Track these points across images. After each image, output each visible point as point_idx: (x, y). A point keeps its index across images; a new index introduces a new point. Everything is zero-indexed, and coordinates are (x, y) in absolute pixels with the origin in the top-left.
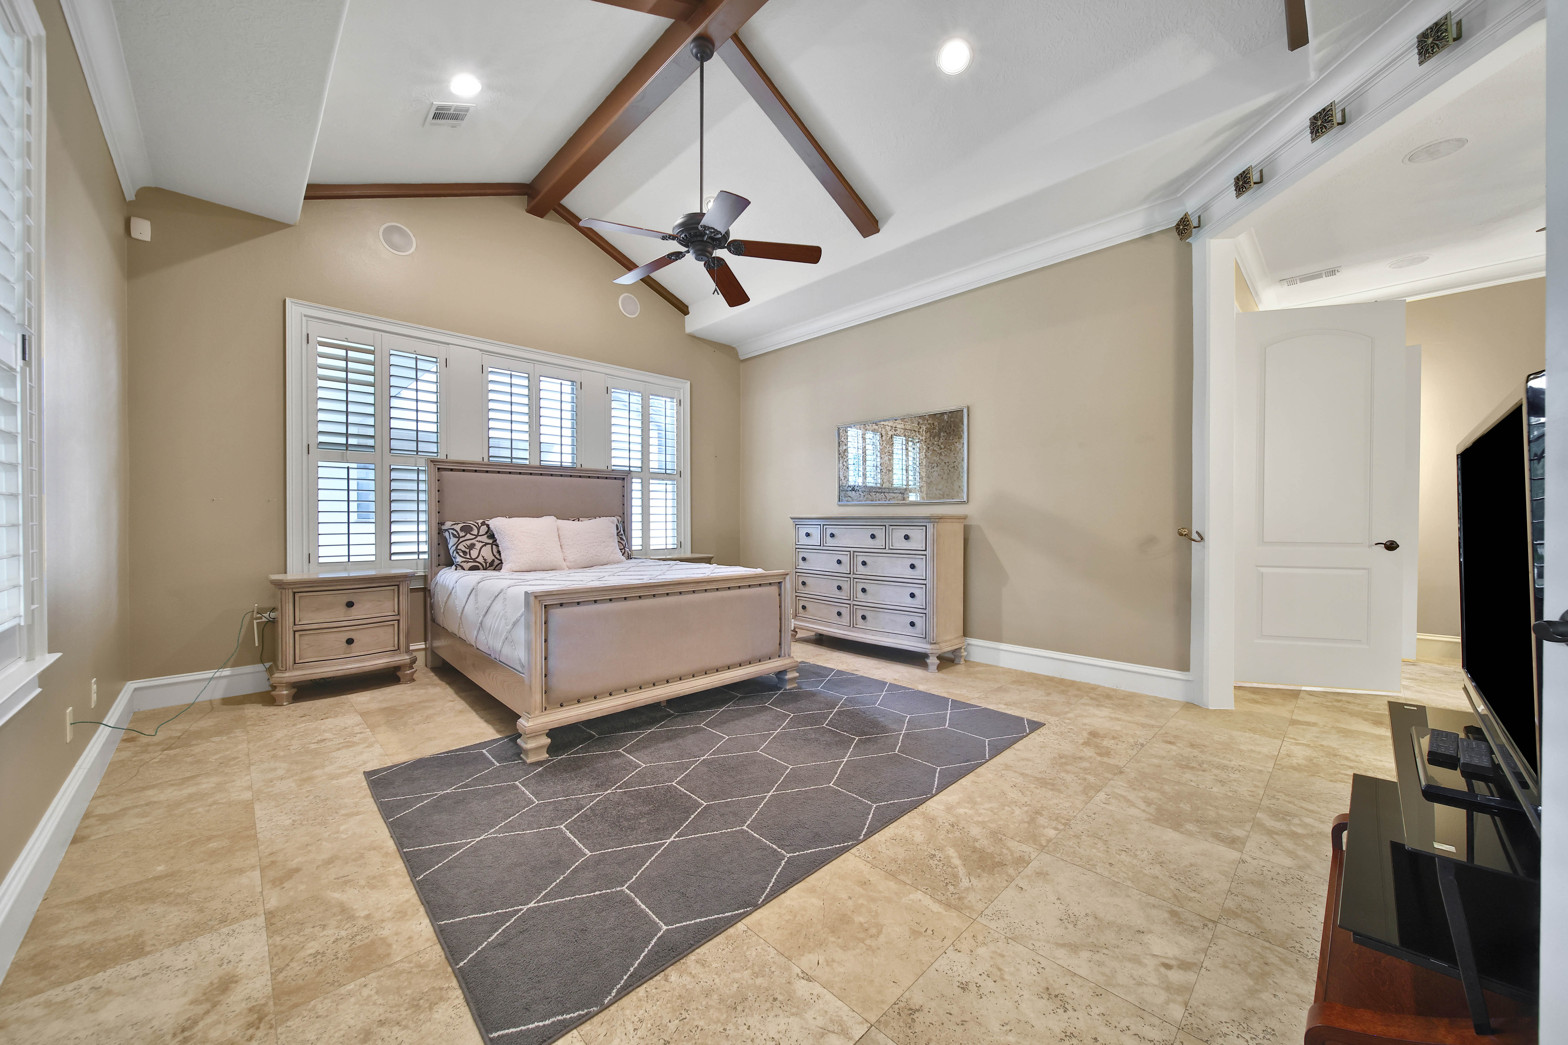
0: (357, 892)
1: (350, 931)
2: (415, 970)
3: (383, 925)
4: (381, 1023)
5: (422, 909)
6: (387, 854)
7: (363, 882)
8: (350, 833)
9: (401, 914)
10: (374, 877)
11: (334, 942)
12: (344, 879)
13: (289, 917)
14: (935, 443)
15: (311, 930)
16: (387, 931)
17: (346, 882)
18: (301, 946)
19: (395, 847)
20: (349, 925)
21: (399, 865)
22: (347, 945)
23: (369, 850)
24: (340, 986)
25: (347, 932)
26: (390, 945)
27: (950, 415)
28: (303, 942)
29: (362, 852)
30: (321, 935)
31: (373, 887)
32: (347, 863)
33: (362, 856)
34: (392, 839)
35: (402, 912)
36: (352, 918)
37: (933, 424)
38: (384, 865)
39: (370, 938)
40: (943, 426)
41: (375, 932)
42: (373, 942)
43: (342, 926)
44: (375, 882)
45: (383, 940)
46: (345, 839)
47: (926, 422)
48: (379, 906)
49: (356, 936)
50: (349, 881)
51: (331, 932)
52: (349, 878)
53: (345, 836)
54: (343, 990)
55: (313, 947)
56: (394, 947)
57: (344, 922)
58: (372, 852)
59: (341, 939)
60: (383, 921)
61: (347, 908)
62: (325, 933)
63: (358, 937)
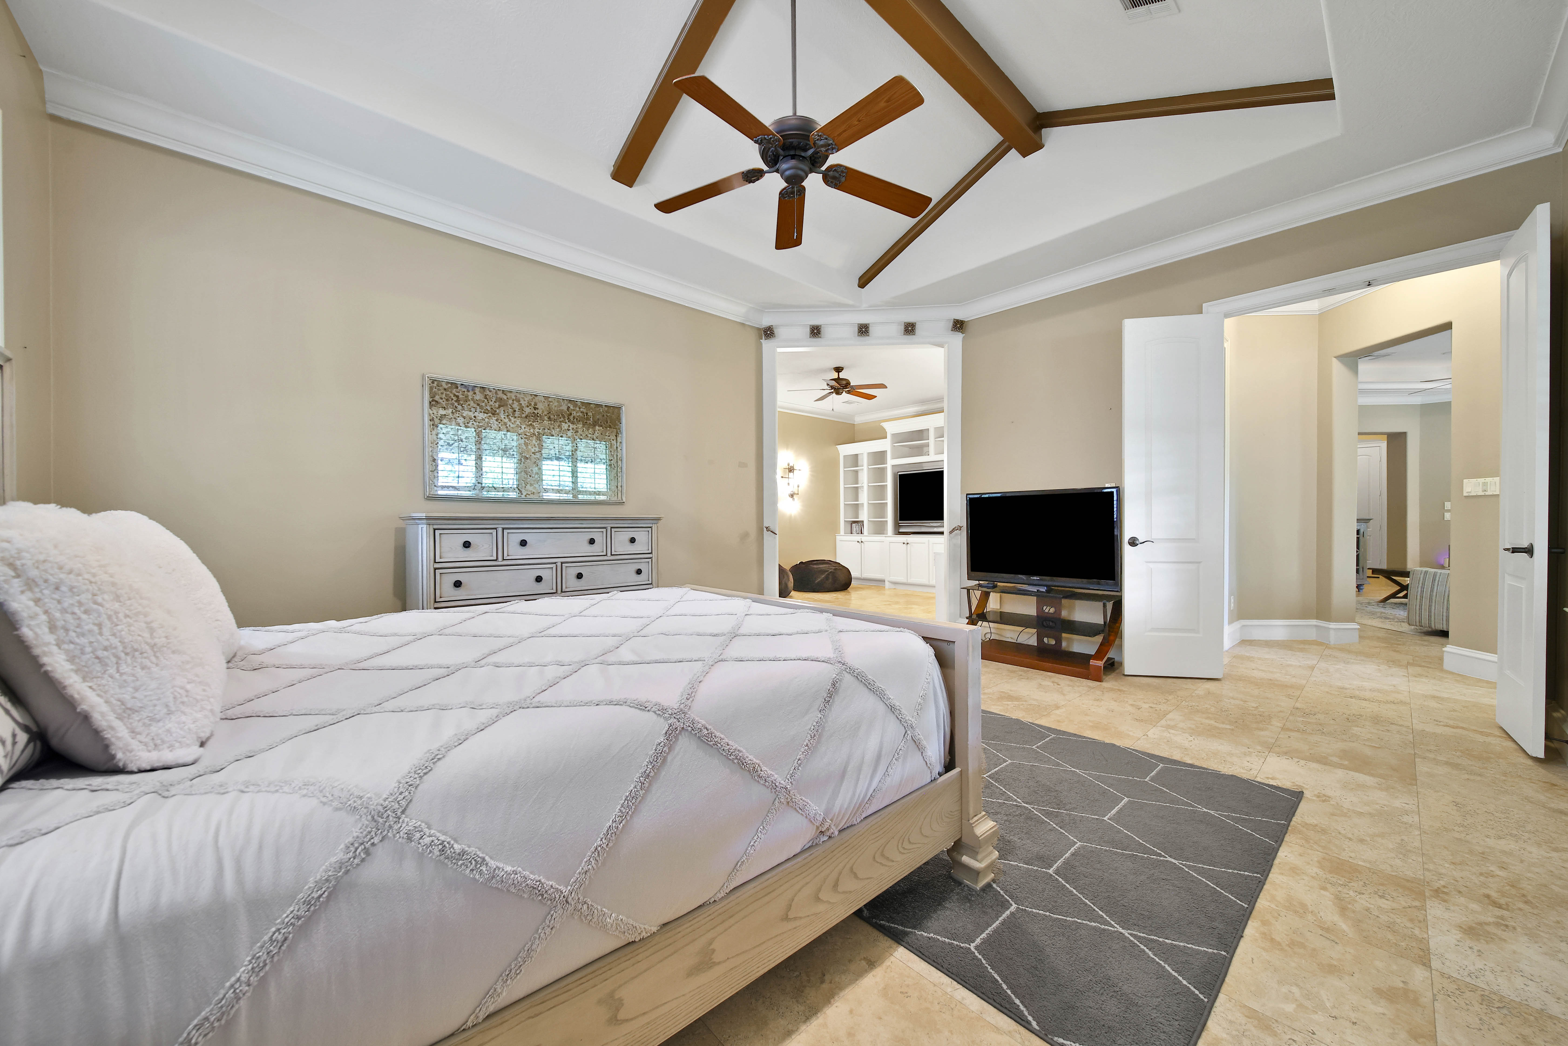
0: (1322, 914)
1: (1345, 891)
2: (1311, 841)
3: (1315, 875)
4: (1350, 839)
5: (1276, 861)
6: (1265, 923)
7: (1310, 917)
8: (1284, 989)
9: (1294, 871)
10: (1296, 912)
11: (1363, 894)
12: (1328, 935)
13: (1402, 944)
14: (589, 435)
15: (1380, 916)
16: (1314, 870)
17: (1327, 930)
18: (1394, 911)
19: (1250, 922)
20: (1344, 895)
21: (1262, 902)
22: (1352, 884)
23: (1279, 944)
24: (1369, 868)
25: (1348, 892)
26: (1319, 862)
27: (606, 409)
28: (1392, 913)
29: (1287, 948)
30: (1372, 906)
31: (1303, 905)
32: (1314, 950)
33: (1292, 944)
34: (1244, 935)
35: (1293, 872)
36: (1338, 898)
37: (587, 414)
38: (1276, 915)
39: (1331, 875)
40: (598, 419)
41: (1324, 876)
42: (1331, 872)
43: (1350, 899)
44: (1298, 909)
45: (1322, 867)
46: (1297, 985)
47: (578, 409)
48: (1308, 888)
49: (1342, 885)
50: (1322, 929)
51: (1363, 902)
52: (1321, 932)
53: (1295, 989)
54: (1368, 866)
55: (1385, 904)
56: (1316, 859)
57: (1347, 900)
58: (1278, 939)
59: (1356, 891)
60: (1313, 877)
61: (1338, 907)
62: (1368, 905)
63: (1341, 883)
